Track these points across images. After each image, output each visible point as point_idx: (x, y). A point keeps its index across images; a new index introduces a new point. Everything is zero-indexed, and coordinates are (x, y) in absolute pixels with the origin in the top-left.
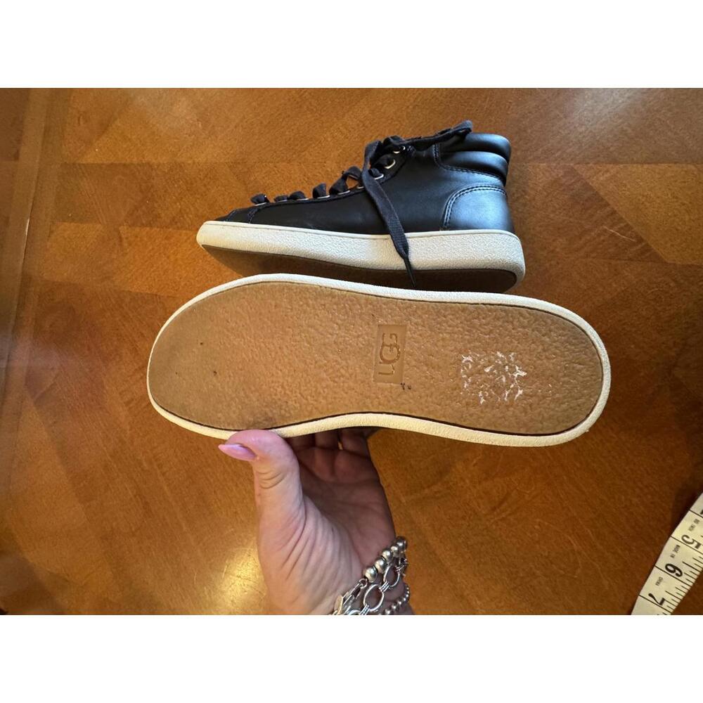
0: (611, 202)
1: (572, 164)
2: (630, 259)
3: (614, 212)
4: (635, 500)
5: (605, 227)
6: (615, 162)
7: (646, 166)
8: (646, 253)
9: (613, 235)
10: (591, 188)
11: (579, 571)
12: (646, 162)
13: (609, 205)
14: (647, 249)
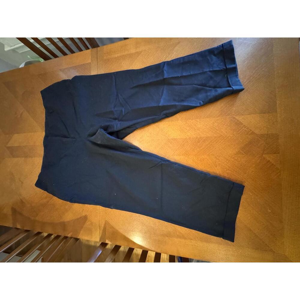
0: (244, 123)
1: (234, 116)
2: (250, 134)
3: (244, 125)
4: (261, 183)
5: (243, 128)
6: (243, 115)
7: (249, 115)
8: (253, 133)
9: (245, 130)
10: (239, 121)
11: (253, 199)
12: (249, 114)
13: (243, 124)
14: (253, 132)
